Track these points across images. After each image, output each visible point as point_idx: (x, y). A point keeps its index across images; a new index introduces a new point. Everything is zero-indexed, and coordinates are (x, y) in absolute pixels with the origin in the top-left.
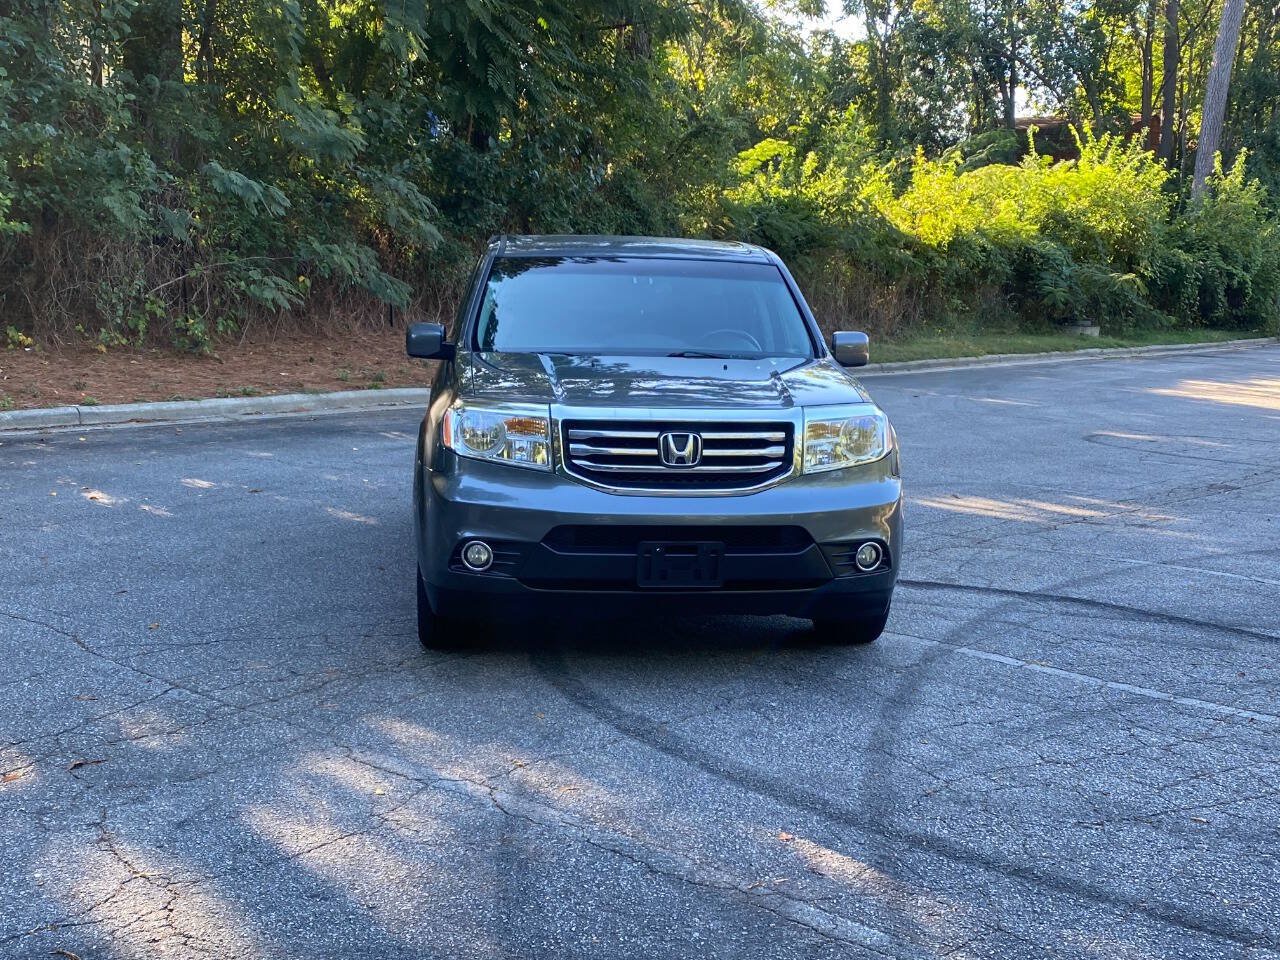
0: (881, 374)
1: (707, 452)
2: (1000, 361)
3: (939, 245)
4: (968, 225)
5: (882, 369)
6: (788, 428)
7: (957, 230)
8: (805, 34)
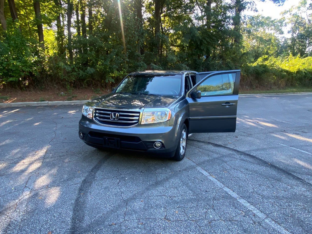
0: (276, 95)
1: (121, 117)
2: (305, 93)
3: (294, 72)
4: (301, 68)
5: (277, 94)
6: (139, 113)
7: (299, 69)
8: (279, 38)
